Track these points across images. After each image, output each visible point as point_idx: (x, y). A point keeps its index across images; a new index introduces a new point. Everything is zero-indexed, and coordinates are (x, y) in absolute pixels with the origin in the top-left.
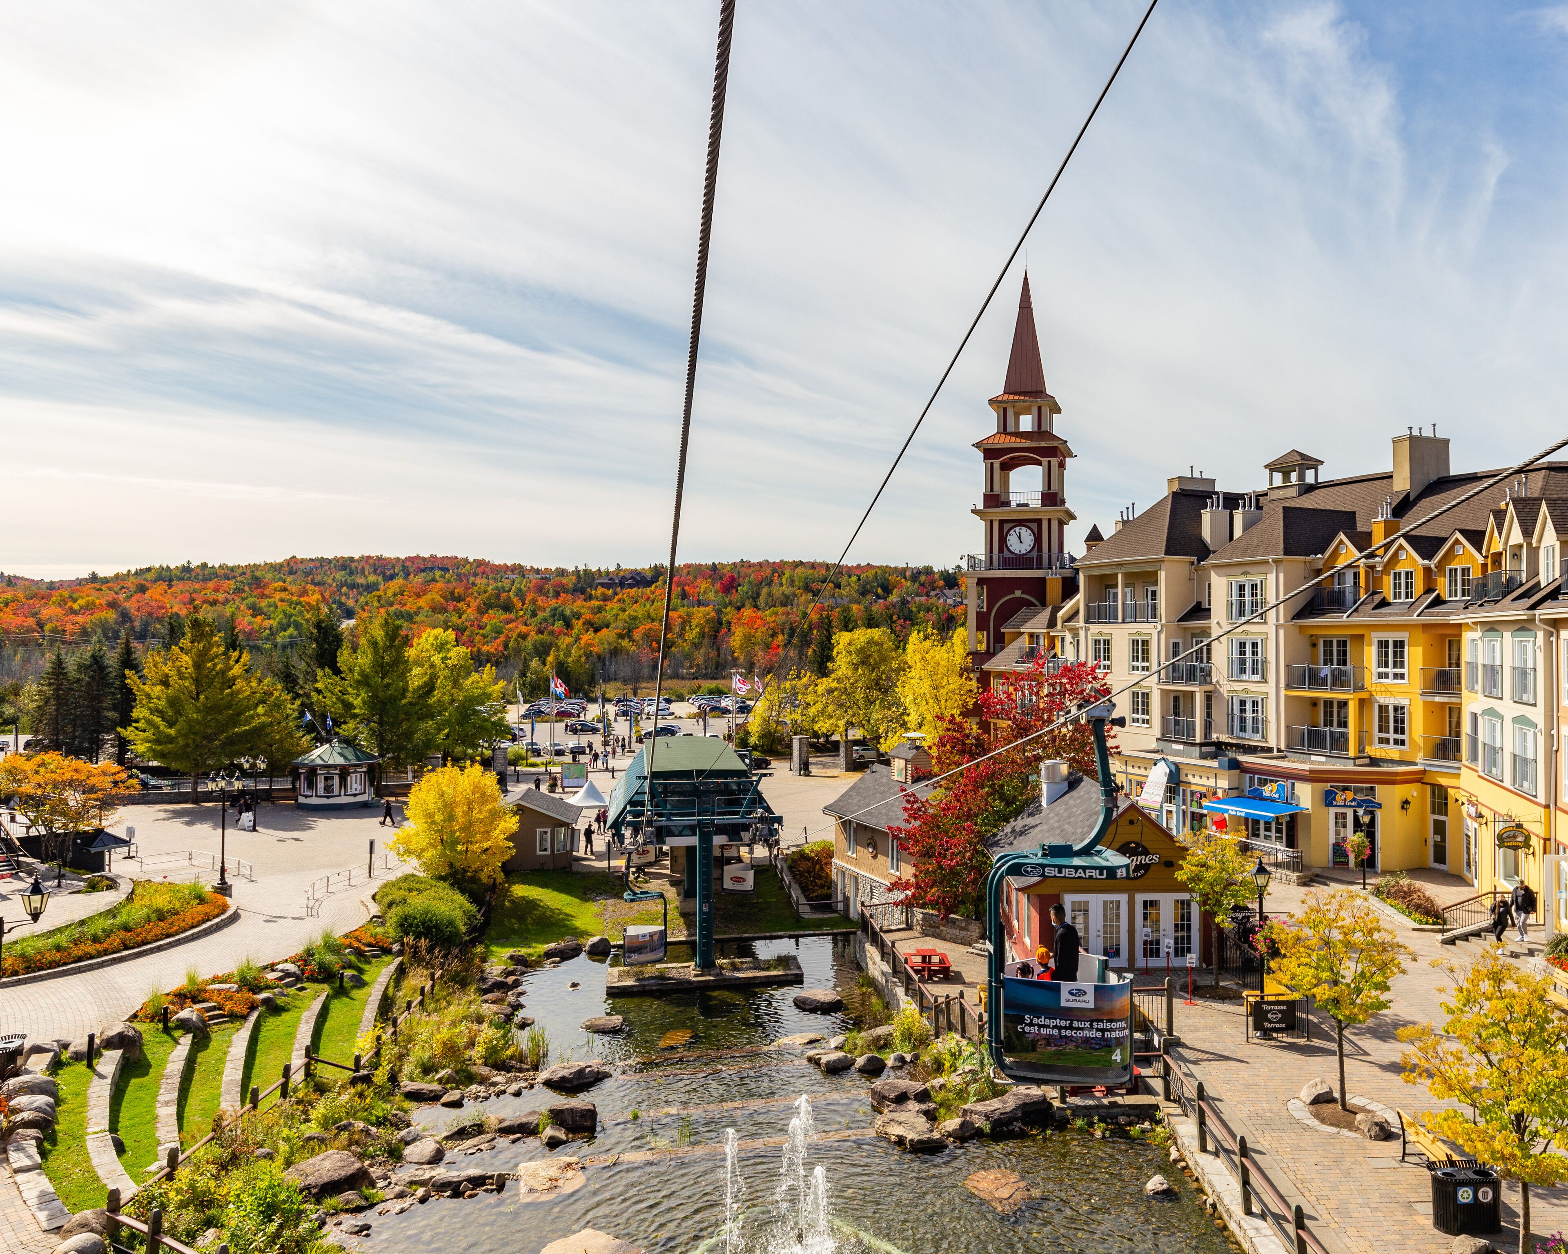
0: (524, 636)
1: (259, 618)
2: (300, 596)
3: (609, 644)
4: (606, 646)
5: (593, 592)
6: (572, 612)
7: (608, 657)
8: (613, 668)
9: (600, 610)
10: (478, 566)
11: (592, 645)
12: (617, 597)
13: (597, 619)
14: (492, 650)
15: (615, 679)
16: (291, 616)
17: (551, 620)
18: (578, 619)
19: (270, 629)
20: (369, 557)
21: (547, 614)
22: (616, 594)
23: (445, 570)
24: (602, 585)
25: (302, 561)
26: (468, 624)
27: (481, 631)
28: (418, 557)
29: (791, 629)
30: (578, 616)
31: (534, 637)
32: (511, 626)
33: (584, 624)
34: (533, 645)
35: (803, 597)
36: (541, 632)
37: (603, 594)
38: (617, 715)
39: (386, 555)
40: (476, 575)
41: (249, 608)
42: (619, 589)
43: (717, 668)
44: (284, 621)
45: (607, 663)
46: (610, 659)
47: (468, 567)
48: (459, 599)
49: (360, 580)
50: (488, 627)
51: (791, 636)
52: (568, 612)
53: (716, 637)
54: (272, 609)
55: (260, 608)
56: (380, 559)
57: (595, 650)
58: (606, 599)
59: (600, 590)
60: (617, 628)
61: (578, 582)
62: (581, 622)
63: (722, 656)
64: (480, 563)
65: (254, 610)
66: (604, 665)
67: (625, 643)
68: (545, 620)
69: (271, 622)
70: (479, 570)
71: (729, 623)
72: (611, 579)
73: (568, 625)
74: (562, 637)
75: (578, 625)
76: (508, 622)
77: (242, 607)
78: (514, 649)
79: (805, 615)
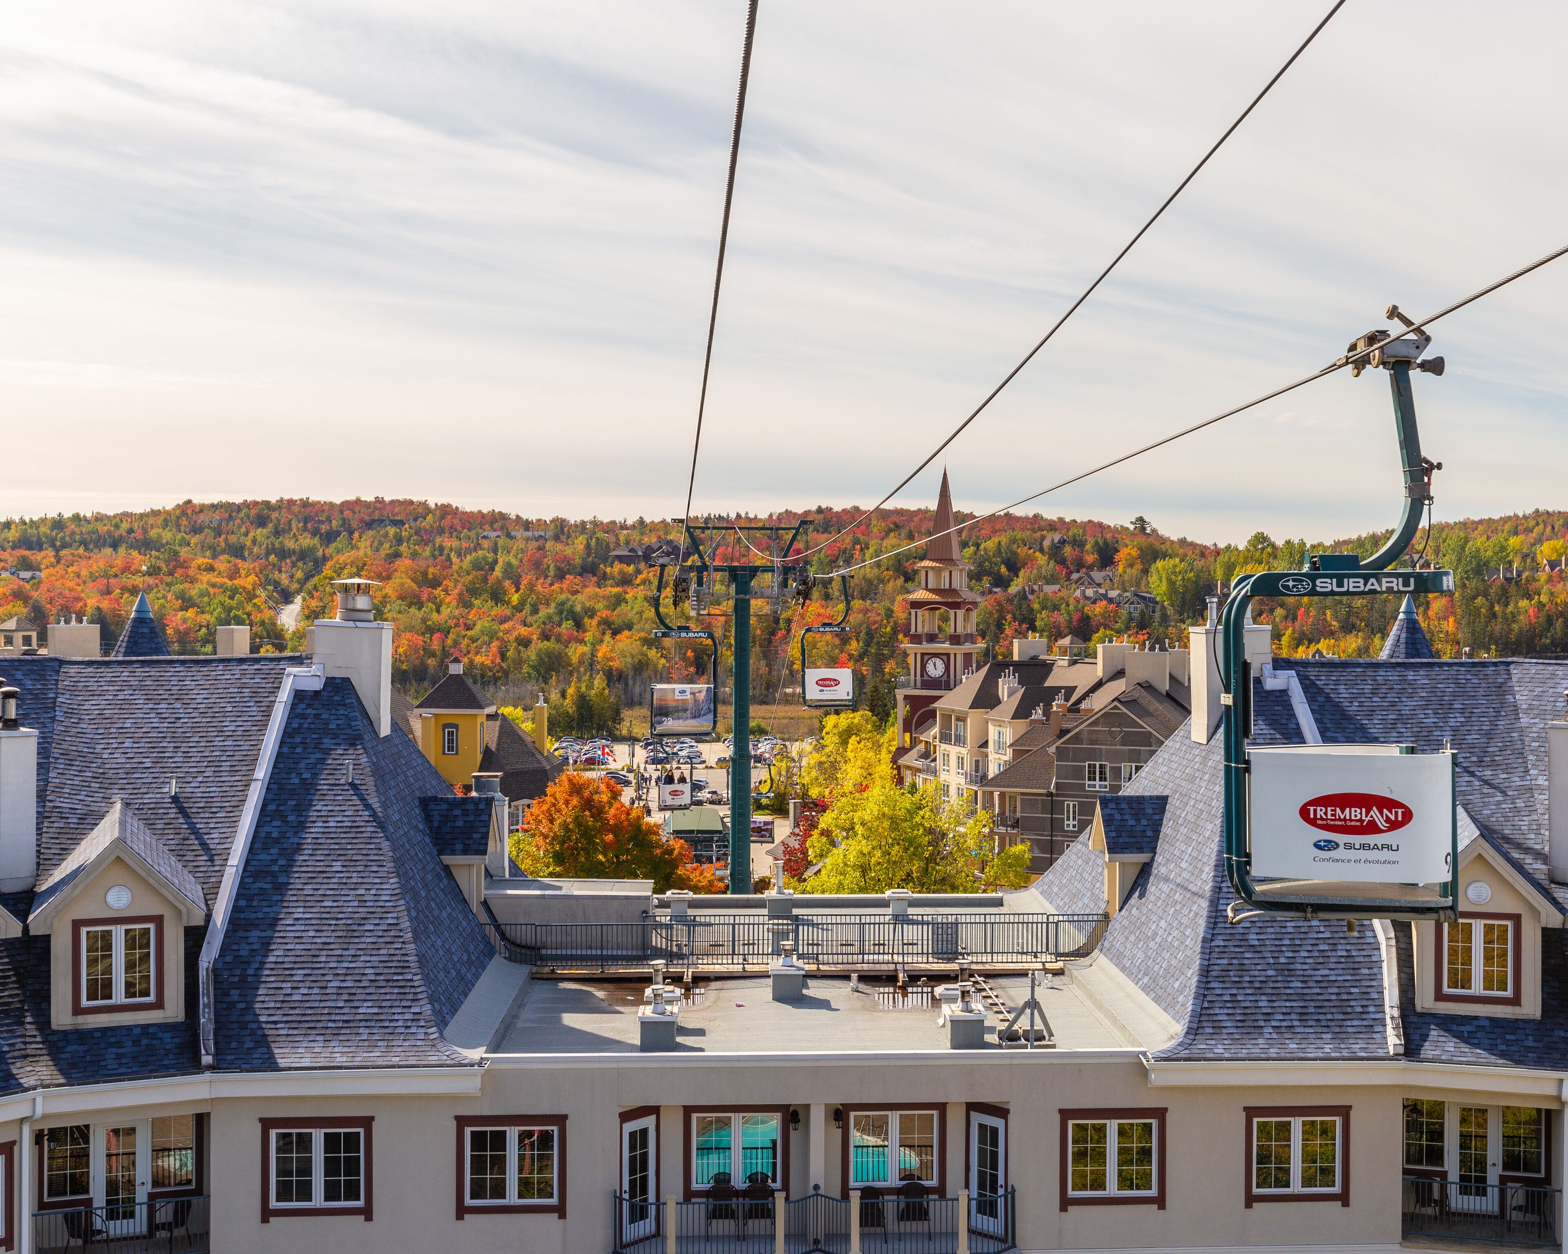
0: (525, 643)
1: (190, 613)
2: (231, 578)
3: (633, 657)
4: (629, 660)
5: (608, 570)
6: (583, 608)
7: (631, 673)
8: (637, 690)
9: (619, 600)
10: (443, 517)
11: (611, 659)
12: (640, 578)
13: (617, 617)
14: (488, 662)
15: (640, 704)
16: (230, 609)
17: (556, 619)
18: (591, 617)
19: (208, 627)
20: (291, 502)
21: (552, 610)
22: (638, 572)
23: (398, 523)
24: (621, 559)
25: (202, 508)
26: (452, 623)
27: (469, 633)
28: (358, 501)
29: (867, 634)
30: (591, 612)
31: (539, 646)
32: (506, 626)
33: (599, 624)
34: (538, 655)
35: (891, 583)
36: (545, 637)
37: (621, 572)
38: (646, 762)
39: (313, 498)
40: (441, 531)
41: (177, 598)
42: (642, 565)
43: (767, 689)
44: (223, 616)
45: (631, 682)
46: (634, 677)
47: (430, 517)
48: (435, 583)
49: (290, 544)
50: (478, 627)
51: (868, 644)
52: (578, 608)
53: (770, 642)
54: (206, 599)
55: (191, 598)
56: (305, 504)
57: (615, 664)
58: (626, 581)
59: (618, 567)
60: (642, 630)
61: (589, 555)
62: (594, 622)
63: (775, 673)
64: (446, 510)
65: (183, 600)
66: (626, 685)
67: (653, 653)
68: (550, 618)
69: (207, 616)
70: (445, 523)
71: (789, 621)
72: (632, 550)
73: (579, 625)
74: (573, 645)
75: (591, 624)
76: (503, 620)
77: (170, 596)
78: (514, 661)
79: (890, 613)
